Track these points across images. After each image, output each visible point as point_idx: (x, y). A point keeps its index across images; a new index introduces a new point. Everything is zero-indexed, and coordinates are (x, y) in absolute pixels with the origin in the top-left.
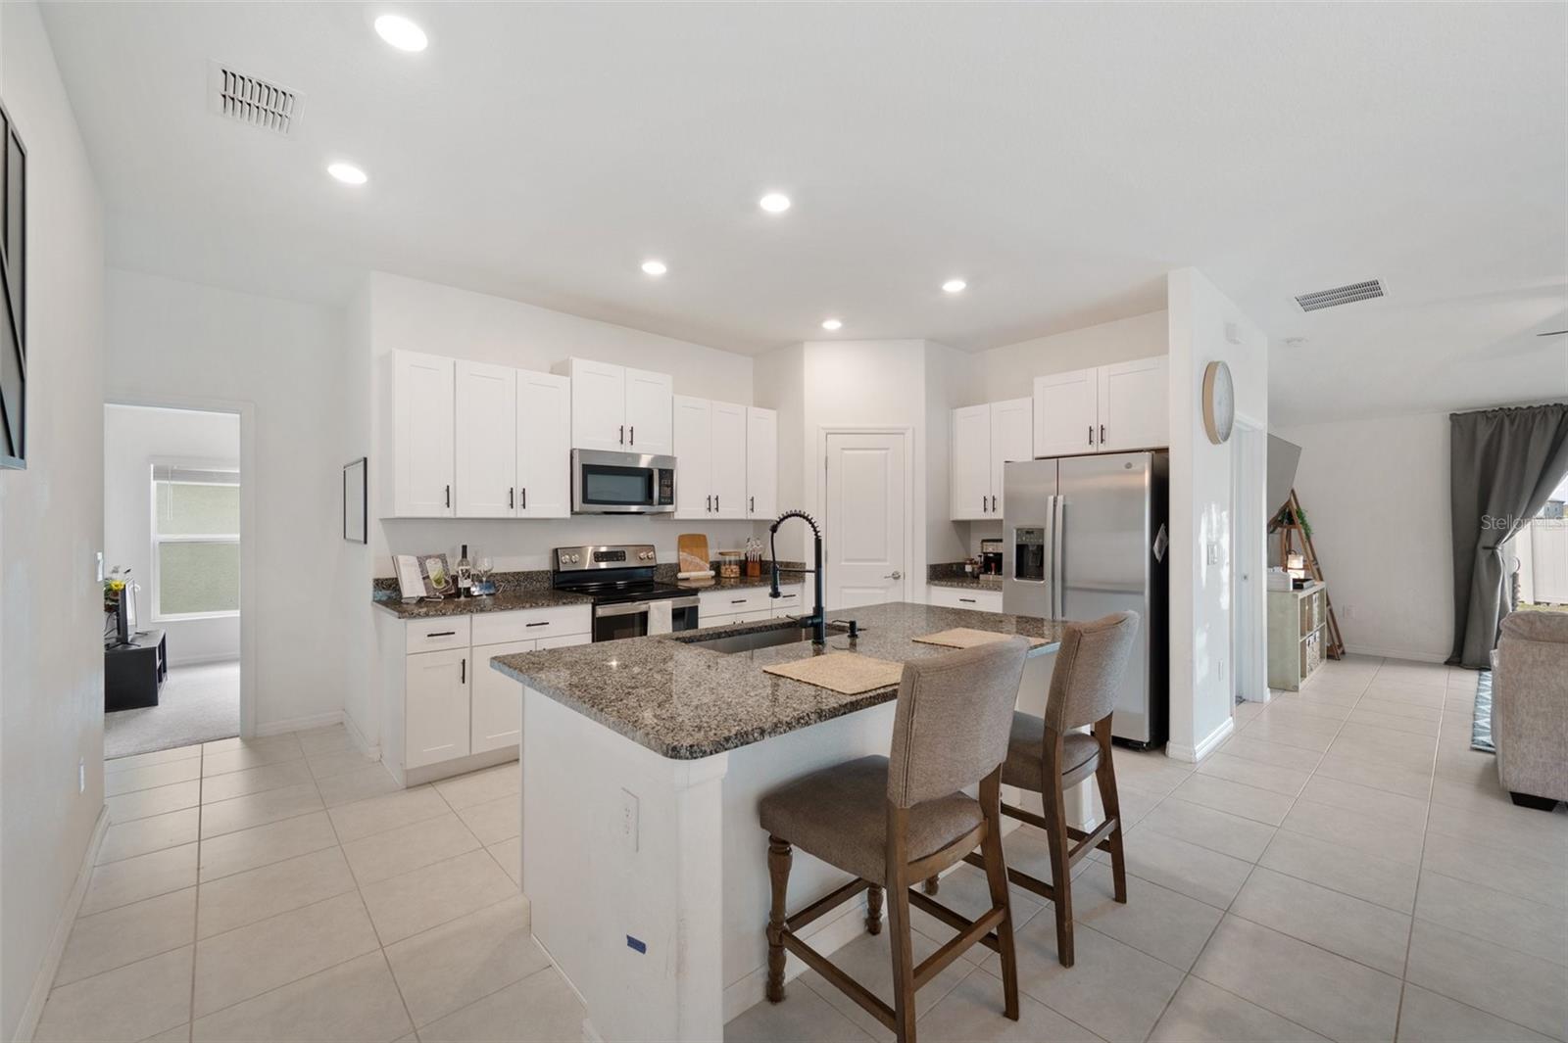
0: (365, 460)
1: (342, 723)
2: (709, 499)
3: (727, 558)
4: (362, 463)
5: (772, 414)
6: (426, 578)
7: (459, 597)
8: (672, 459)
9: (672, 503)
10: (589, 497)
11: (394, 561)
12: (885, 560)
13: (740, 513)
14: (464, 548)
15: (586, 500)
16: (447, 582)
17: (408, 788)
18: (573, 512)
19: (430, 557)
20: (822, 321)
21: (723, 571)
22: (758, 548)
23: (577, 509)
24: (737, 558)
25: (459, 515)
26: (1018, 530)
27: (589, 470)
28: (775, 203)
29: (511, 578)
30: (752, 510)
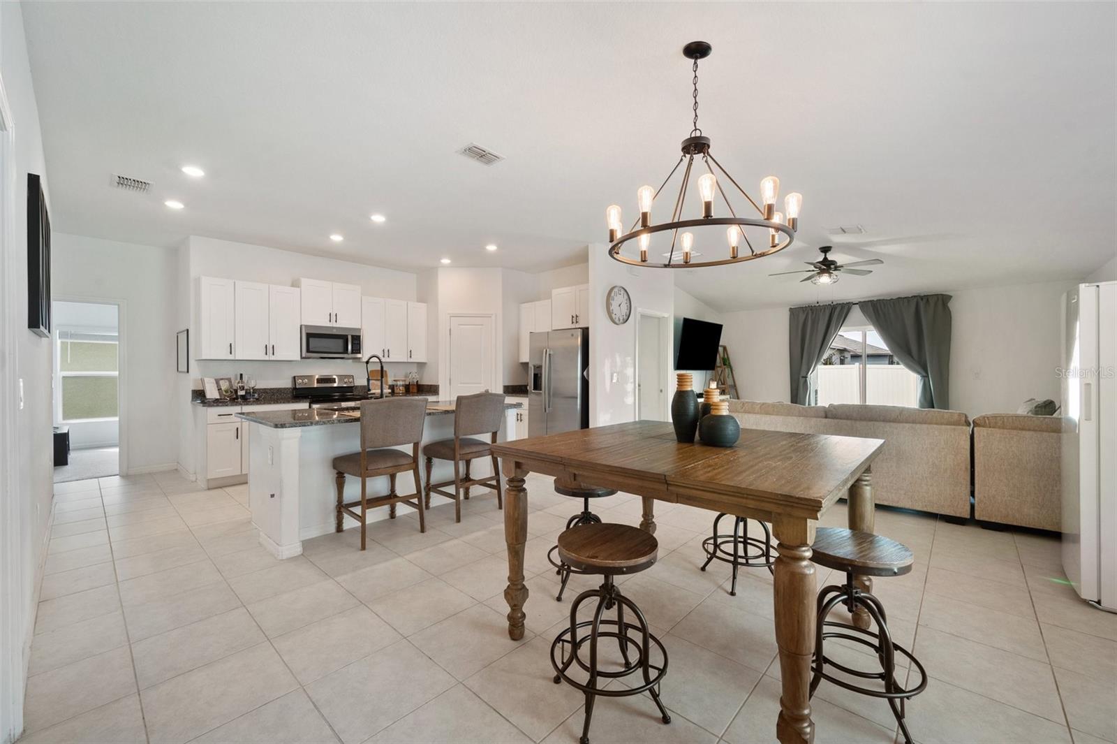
0: (188, 330)
1: (176, 470)
2: (384, 351)
3: (399, 383)
4: (186, 332)
5: (423, 305)
6: (219, 389)
7: (237, 399)
8: (359, 330)
9: (360, 353)
10: (311, 350)
11: (202, 381)
12: (480, 383)
13: (403, 358)
14: (241, 375)
15: (308, 351)
16: (232, 392)
17: (209, 489)
18: (302, 358)
19: (222, 379)
20: (440, 259)
21: (395, 390)
22: (414, 377)
23: (304, 355)
24: (404, 383)
25: (237, 358)
26: (534, 366)
27: (309, 336)
28: (378, 219)
29: (269, 391)
30: (411, 357)
